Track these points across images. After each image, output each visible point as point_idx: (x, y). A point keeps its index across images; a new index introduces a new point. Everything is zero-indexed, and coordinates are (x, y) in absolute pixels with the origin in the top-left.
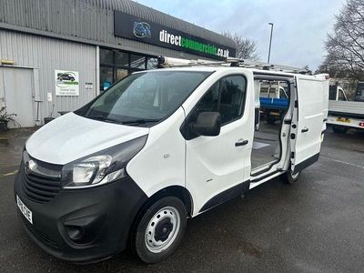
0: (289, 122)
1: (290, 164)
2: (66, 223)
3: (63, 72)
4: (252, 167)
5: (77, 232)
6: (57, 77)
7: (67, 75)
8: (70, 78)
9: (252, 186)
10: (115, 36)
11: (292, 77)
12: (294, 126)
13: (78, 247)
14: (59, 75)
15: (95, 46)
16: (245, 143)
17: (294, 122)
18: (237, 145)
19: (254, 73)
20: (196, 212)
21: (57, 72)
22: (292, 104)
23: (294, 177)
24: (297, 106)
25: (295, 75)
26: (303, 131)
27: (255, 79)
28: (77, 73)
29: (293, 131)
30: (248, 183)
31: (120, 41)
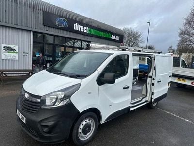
0: (151, 77)
1: (152, 98)
2: (42, 124)
3: (8, 46)
4: (132, 100)
5: (47, 129)
6: (3, 48)
7: (10, 48)
8: (12, 49)
9: (132, 109)
10: (44, 26)
11: (153, 55)
12: (154, 79)
13: (47, 135)
14: (4, 47)
15: (30, 31)
16: (128, 87)
17: (153, 77)
18: (124, 88)
19: (133, 54)
20: (103, 121)
21: (3, 46)
22: (153, 68)
23: (154, 105)
24: (155, 69)
25: (154, 54)
26: (158, 82)
27: (133, 56)
28: (17, 47)
29: (153, 82)
30: (130, 107)
31: (47, 28)
